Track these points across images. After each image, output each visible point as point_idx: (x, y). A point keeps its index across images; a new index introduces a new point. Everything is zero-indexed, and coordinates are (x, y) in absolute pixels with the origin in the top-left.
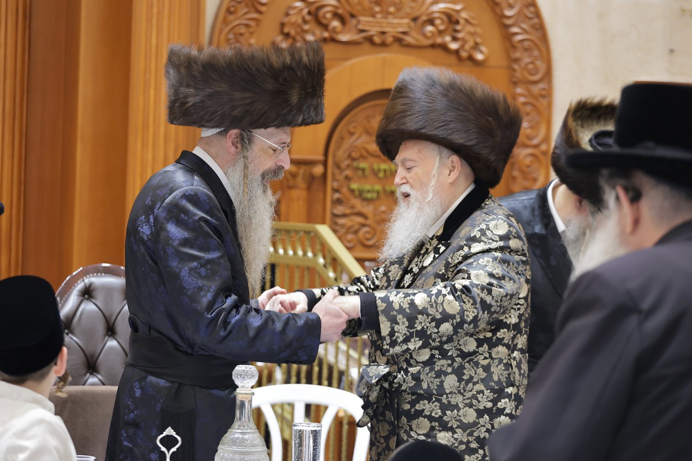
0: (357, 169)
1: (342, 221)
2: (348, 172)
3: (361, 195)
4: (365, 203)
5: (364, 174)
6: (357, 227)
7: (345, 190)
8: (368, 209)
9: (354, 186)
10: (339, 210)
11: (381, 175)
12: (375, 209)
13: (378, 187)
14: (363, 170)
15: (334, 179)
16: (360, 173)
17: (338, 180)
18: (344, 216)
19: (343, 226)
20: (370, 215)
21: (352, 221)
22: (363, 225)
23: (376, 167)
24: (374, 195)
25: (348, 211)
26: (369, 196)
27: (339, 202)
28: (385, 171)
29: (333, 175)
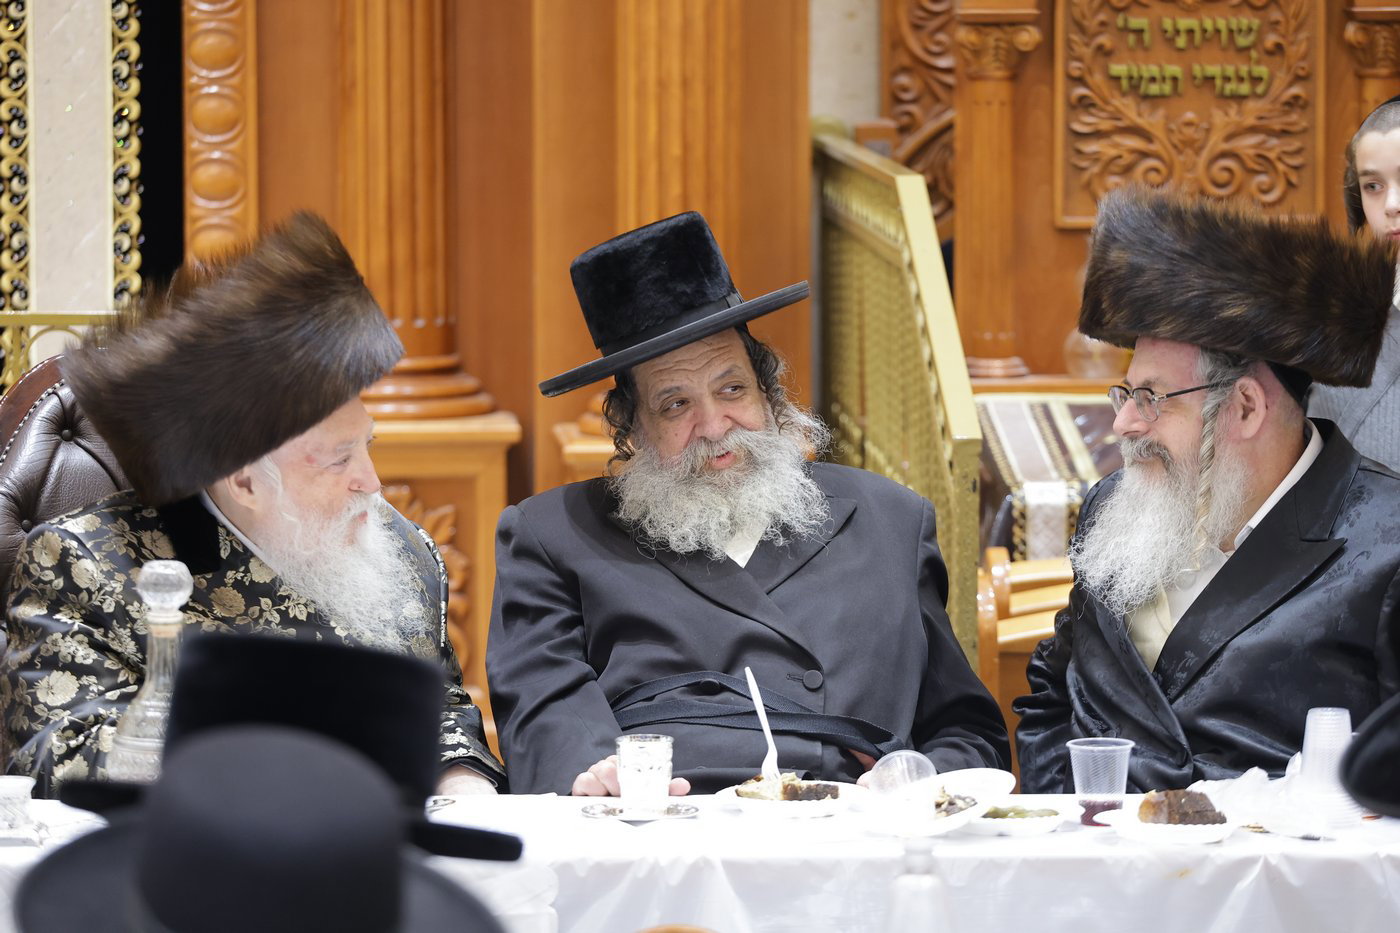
0: (1126, 30)
1: (1091, 147)
2: (1104, 40)
3: (1134, 86)
4: (1145, 107)
5: (1140, 41)
6: (1127, 158)
7: (1098, 79)
8: (1153, 120)
9: (1118, 69)
10: (1085, 123)
11: (1181, 42)
12: (1168, 118)
13: (1174, 70)
14: (1139, 32)
15: (1072, 56)
16: (1131, 38)
17: (1079, 59)
18: (1098, 135)
19: (1095, 158)
20: (1158, 132)
21: (1116, 146)
22: (1144, 155)
23: (1168, 24)
24: (1167, 88)
25: (1106, 125)
26: (1154, 89)
27: (1084, 104)
28: (1190, 32)
29: (1069, 44)
